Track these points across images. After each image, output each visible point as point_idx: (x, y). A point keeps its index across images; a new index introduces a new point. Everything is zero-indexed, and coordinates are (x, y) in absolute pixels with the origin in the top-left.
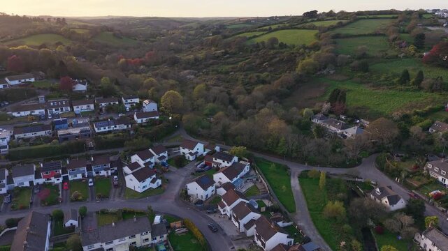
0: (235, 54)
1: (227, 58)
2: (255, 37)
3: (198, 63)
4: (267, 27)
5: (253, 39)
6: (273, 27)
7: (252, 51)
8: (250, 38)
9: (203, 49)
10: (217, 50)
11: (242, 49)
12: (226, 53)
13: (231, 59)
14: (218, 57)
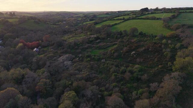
0: (104, 39)
1: (99, 42)
2: (116, 24)
3: (76, 47)
4: (122, 17)
5: (115, 26)
6: (126, 17)
7: (117, 38)
8: (113, 25)
9: (82, 32)
10: (91, 35)
11: (109, 35)
12: (97, 38)
13: (102, 44)
14: (92, 41)
